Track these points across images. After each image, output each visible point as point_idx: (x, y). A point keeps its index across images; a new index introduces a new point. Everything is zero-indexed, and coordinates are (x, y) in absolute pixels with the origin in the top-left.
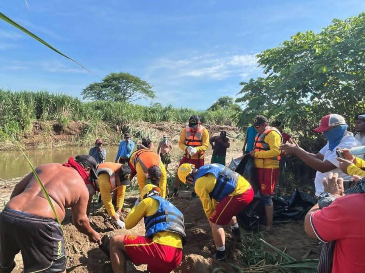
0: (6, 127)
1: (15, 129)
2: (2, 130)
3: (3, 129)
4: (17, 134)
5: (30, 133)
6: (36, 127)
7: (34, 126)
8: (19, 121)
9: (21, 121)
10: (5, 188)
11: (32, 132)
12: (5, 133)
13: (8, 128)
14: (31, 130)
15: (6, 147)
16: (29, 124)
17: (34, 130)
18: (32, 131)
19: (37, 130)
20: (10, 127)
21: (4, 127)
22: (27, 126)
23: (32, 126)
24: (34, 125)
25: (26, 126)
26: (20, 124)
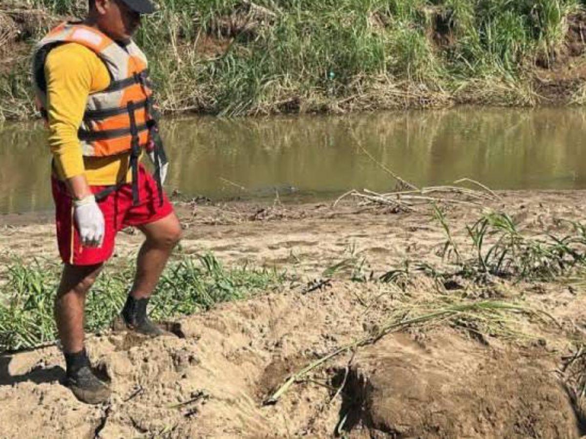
0: (489, 32)
1: (515, 37)
2: (479, 40)
3: (482, 35)
4: (519, 54)
5: (557, 50)
6: (577, 30)
7: (571, 28)
8: (526, 11)
9: (532, 12)
10: (394, 212)
11: (565, 50)
12: (487, 49)
13: (496, 33)
14: (560, 42)
15: (483, 92)
16: (555, 21)
17: (571, 41)
18: (562, 46)
19: (580, 40)
20: (500, 32)
21: (485, 31)
22: (550, 28)
23: (563, 26)
24: (573, 24)
25: (546, 28)
26: (529, 22)
